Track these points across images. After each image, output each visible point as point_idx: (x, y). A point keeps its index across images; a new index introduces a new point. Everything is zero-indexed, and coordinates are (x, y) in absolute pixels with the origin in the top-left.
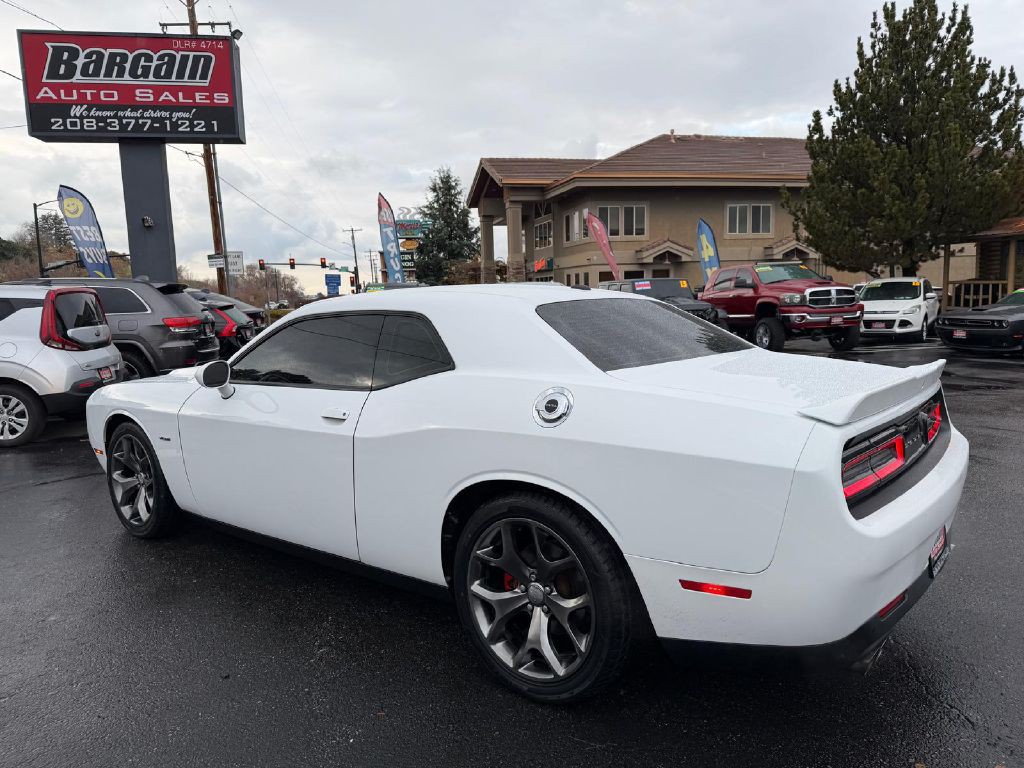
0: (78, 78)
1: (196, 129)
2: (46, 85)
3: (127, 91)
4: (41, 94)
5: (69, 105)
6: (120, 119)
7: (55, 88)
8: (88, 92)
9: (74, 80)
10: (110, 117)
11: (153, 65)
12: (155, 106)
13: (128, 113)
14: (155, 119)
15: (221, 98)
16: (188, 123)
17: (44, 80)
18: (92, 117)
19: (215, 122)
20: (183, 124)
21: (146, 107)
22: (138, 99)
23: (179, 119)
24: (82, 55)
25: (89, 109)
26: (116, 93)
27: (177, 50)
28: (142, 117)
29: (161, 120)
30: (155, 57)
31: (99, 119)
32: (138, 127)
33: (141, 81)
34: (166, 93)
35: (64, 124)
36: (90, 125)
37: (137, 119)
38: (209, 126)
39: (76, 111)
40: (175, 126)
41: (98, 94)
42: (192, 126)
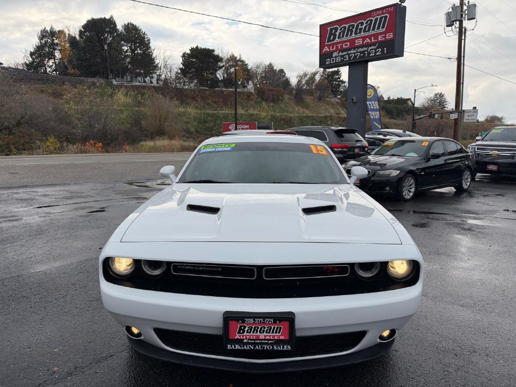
0: (337, 40)
1: (377, 54)
2: (327, 45)
3: (352, 41)
4: (324, 50)
5: (332, 53)
6: (349, 55)
7: (329, 46)
8: (339, 45)
9: (335, 41)
10: (345, 55)
11: (363, 27)
12: (362, 46)
13: (352, 51)
14: (361, 52)
15: (390, 36)
16: (374, 51)
17: (326, 44)
18: (340, 56)
19: (385, 49)
20: (372, 52)
21: (358, 47)
22: (356, 44)
23: (371, 50)
24: (339, 29)
25: (339, 53)
26: (348, 43)
27: (373, 17)
28: (357, 52)
29: (363, 52)
30: (365, 22)
31: (342, 56)
32: (355, 57)
33: (358, 36)
34: (367, 39)
35: (330, 61)
36: (339, 60)
37: (355, 53)
38: (383, 51)
39: (335, 54)
40: (369, 53)
41: (342, 46)
42: (376, 52)
